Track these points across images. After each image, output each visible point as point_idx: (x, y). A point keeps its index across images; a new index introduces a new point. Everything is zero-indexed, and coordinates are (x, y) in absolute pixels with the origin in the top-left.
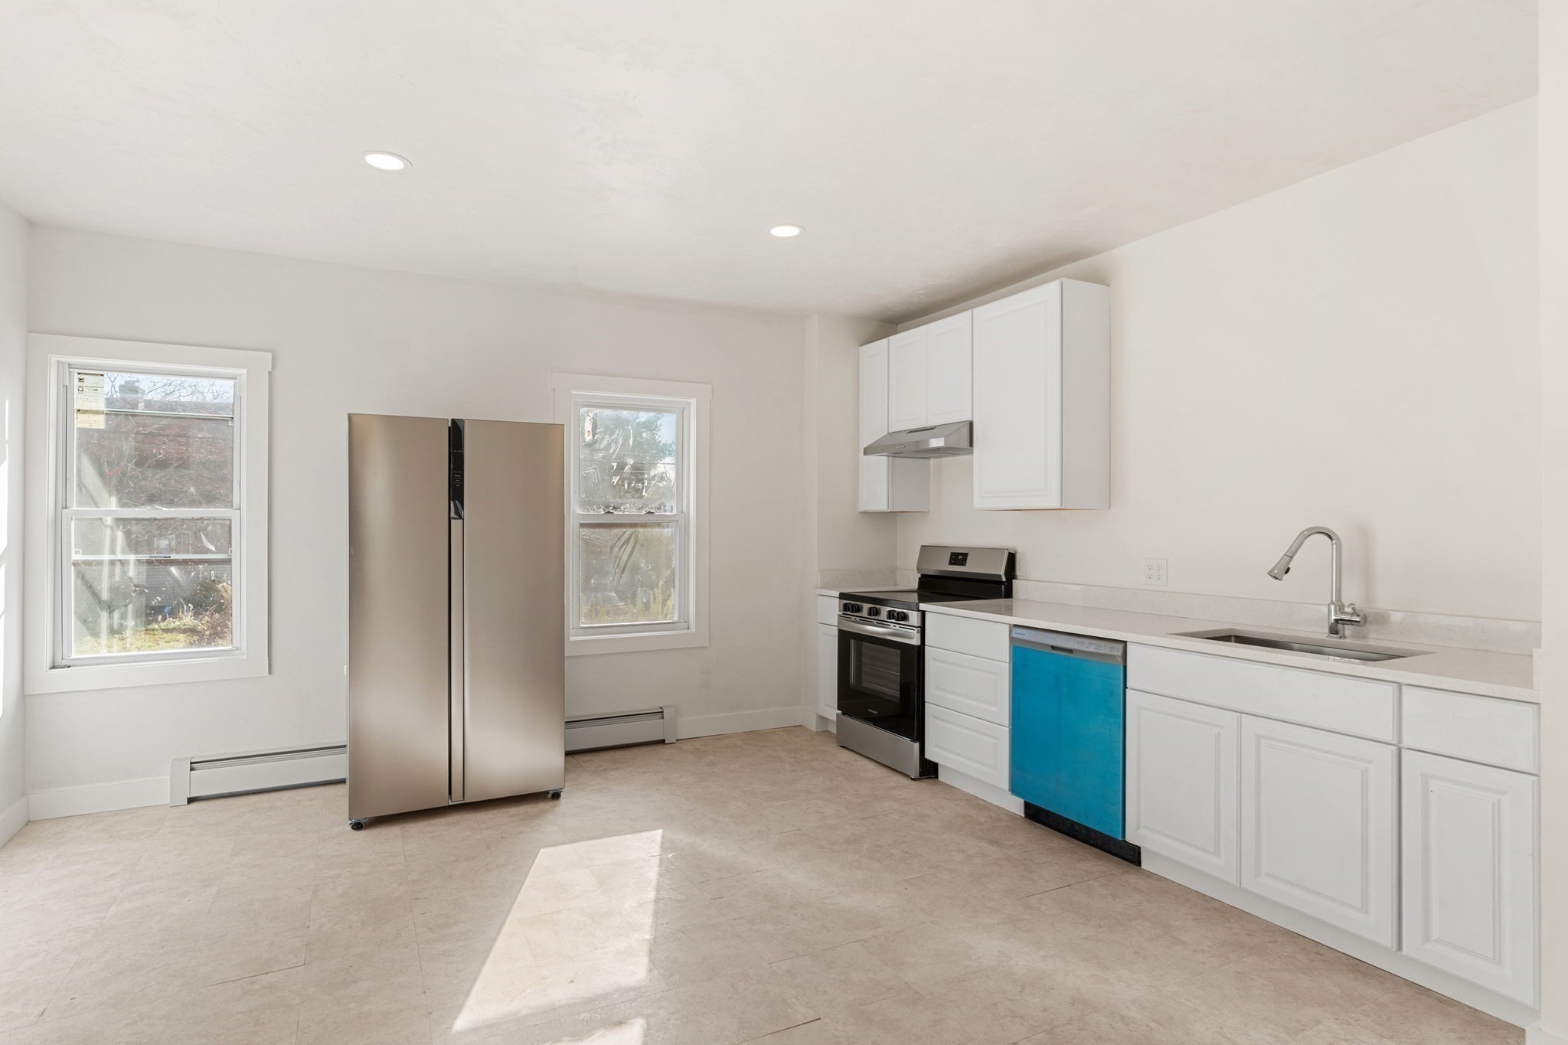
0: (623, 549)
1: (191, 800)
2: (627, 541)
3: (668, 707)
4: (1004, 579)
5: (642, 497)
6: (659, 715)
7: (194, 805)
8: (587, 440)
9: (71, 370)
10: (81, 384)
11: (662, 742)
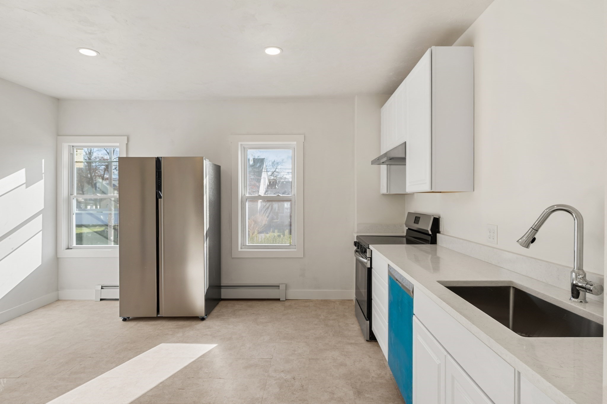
0: (266, 211)
1: (101, 300)
2: (268, 208)
3: (282, 284)
4: (430, 233)
5: (275, 188)
6: (277, 287)
7: (102, 302)
8: (251, 164)
9: (73, 148)
10: (77, 153)
11: (279, 300)
